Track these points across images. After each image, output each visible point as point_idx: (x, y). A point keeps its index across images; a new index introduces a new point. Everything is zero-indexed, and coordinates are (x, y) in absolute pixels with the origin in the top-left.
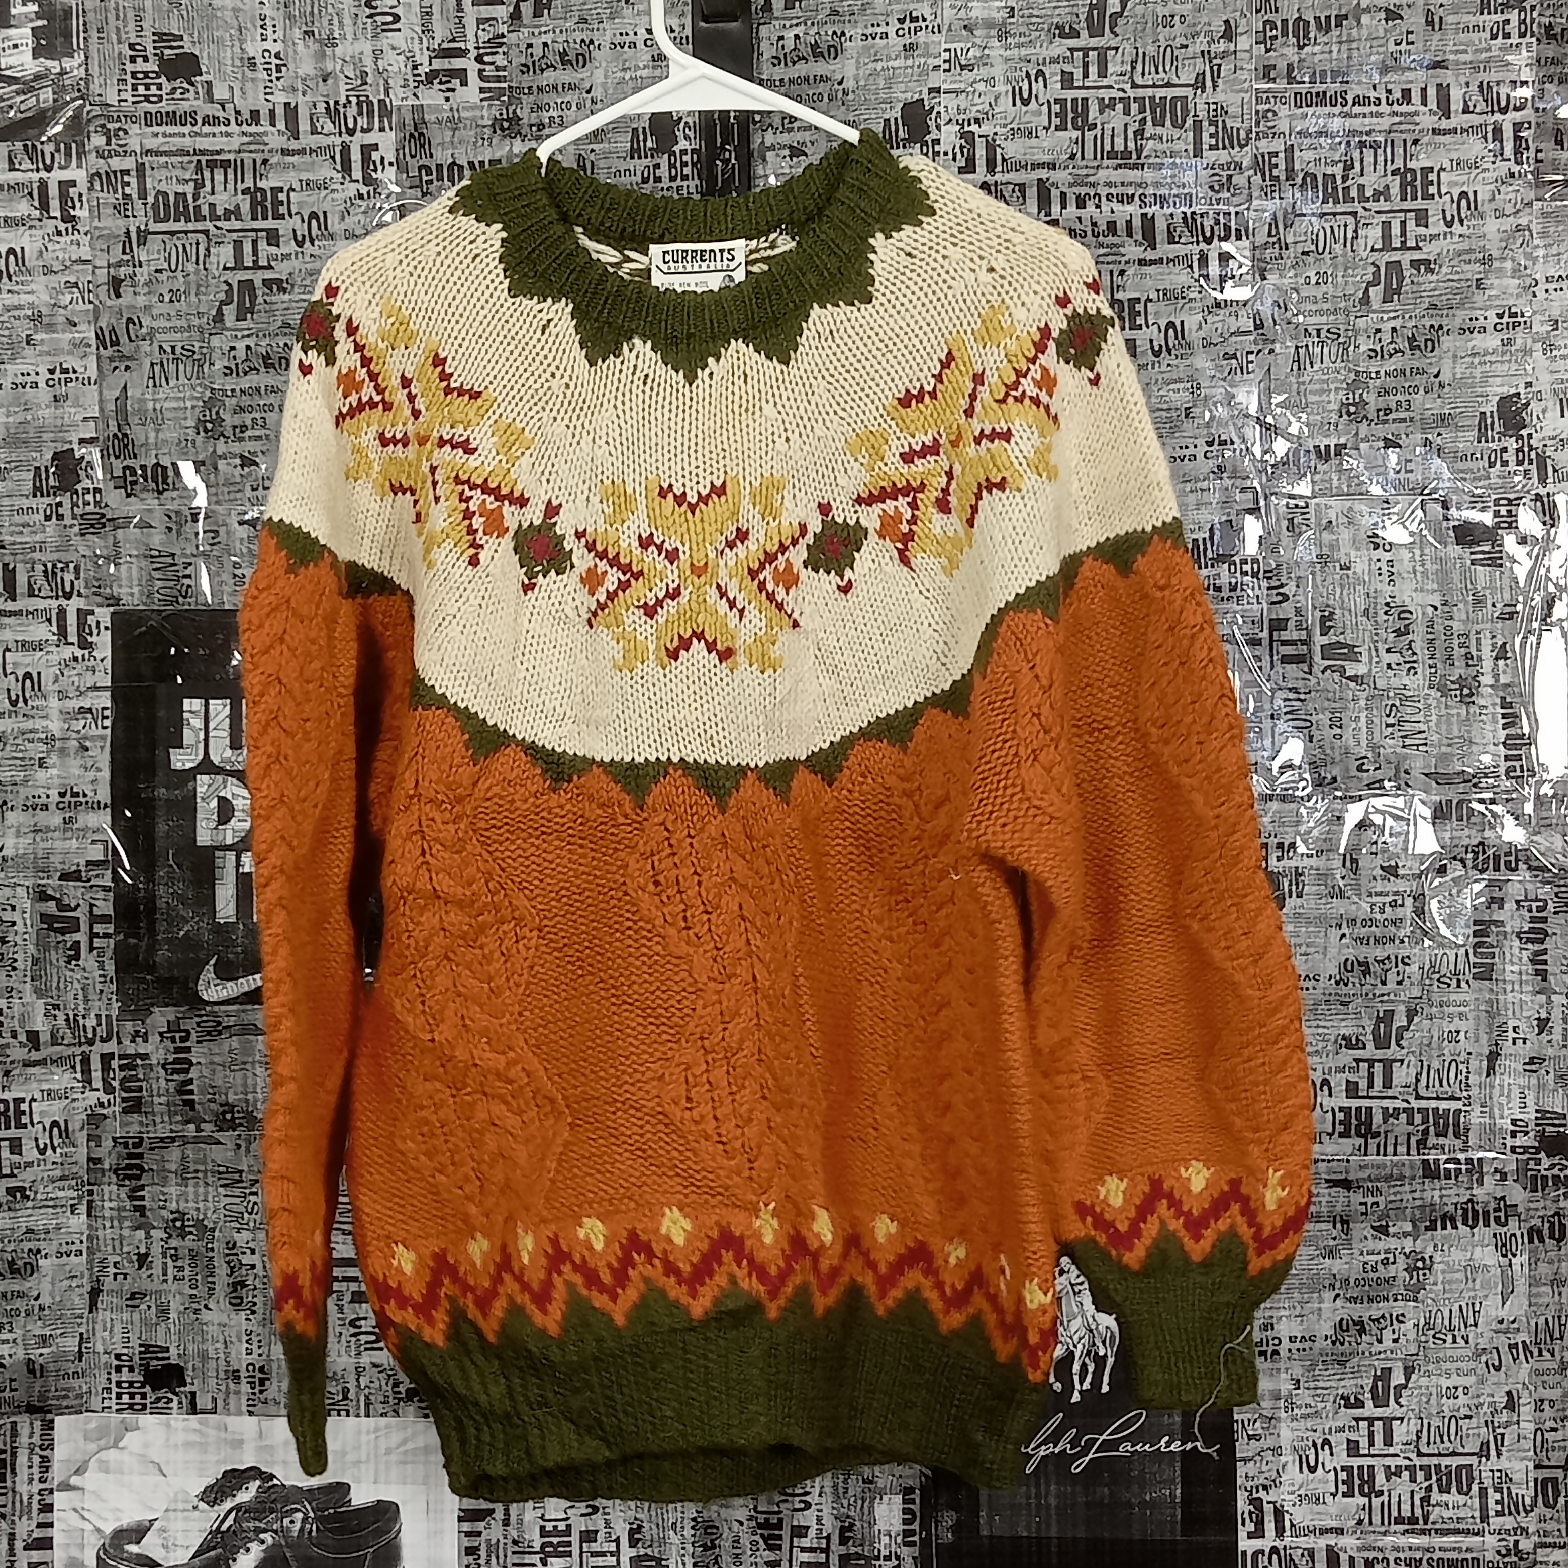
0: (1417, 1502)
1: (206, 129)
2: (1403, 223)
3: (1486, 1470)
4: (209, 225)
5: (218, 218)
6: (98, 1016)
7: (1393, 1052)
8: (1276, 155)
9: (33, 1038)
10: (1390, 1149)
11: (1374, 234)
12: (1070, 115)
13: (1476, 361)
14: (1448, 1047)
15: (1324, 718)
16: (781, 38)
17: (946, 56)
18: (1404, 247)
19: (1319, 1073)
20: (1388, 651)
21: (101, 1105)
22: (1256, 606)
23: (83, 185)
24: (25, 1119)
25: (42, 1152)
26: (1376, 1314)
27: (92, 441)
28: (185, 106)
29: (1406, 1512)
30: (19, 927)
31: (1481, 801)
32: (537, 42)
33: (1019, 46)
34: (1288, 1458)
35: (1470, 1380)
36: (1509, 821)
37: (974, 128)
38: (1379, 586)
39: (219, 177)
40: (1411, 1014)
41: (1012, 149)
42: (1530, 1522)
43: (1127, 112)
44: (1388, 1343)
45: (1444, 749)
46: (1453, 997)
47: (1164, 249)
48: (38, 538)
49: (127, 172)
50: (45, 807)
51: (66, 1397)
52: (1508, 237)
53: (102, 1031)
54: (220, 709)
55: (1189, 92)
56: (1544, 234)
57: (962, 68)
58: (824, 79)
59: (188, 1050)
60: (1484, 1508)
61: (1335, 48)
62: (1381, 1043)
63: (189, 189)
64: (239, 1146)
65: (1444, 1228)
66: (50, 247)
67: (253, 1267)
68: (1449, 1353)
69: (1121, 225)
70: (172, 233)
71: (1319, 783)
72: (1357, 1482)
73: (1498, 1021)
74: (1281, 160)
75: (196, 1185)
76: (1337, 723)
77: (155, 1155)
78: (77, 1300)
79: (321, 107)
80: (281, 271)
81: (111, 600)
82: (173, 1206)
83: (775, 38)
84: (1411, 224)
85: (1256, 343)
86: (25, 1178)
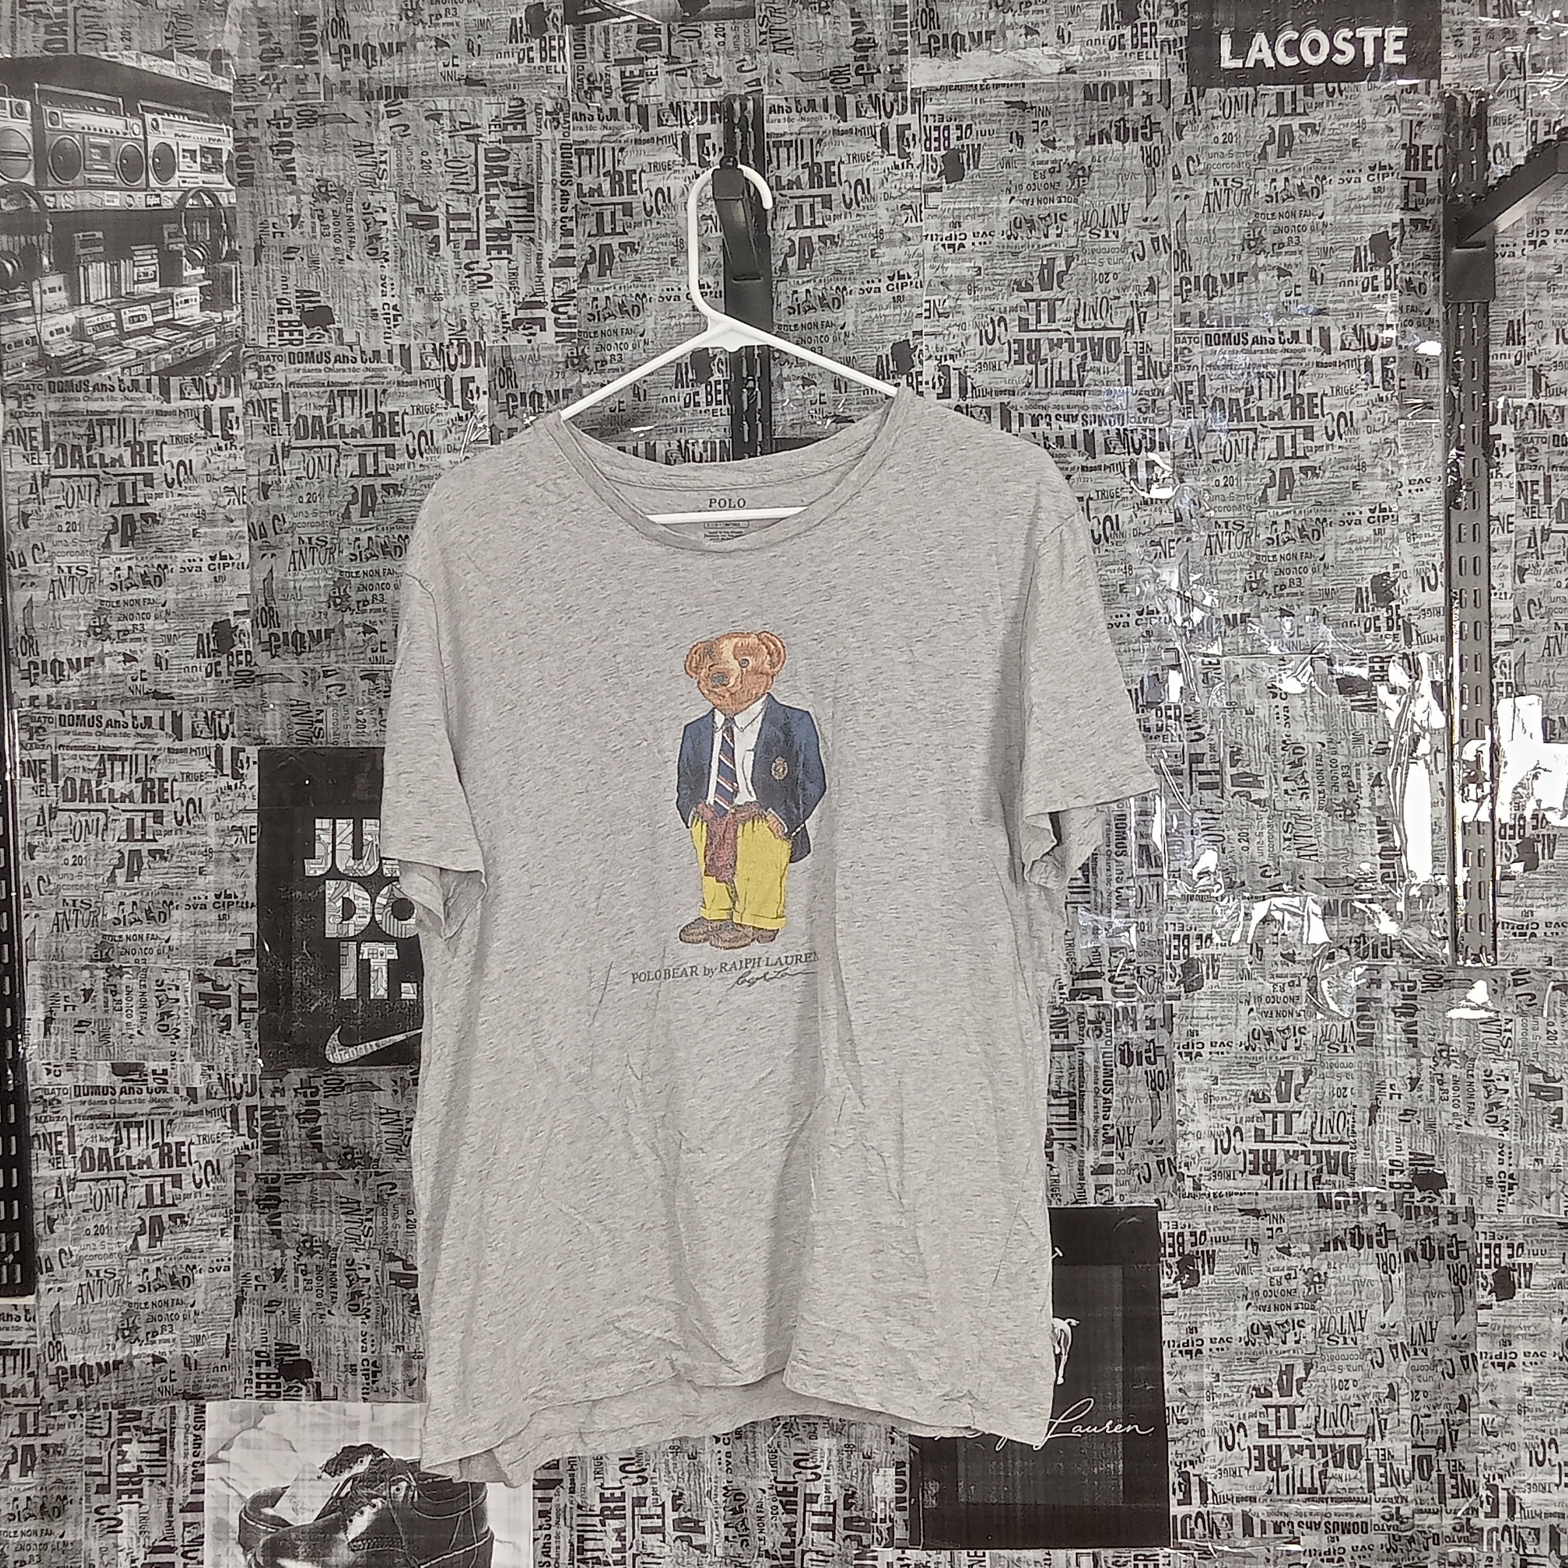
0: (1316, 1475)
1: (338, 366)
2: (1294, 437)
3: (1372, 1449)
5: (347, 436)
6: (245, 1076)
7: (1292, 1105)
8: (1191, 383)
9: (192, 1093)
10: (1291, 1184)
11: (1270, 446)
12: (1026, 353)
13: (1354, 547)
14: (1337, 1101)
15: (1234, 834)
16: (796, 292)
17: (926, 306)
18: (1294, 457)
19: (1233, 1121)
20: (1285, 779)
21: (247, 1147)
22: (1178, 744)
23: (239, 411)
24: (185, 1159)
25: (198, 1186)
26: (1281, 1320)
27: (244, 613)
28: (321, 348)
29: (1307, 1484)
30: (182, 1003)
31: (1362, 901)
32: (601, 296)
33: (985, 298)
34: (1210, 1438)
35: (1358, 1375)
36: (1384, 916)
37: (949, 362)
38: (1277, 727)
39: (348, 404)
40: (1307, 1074)
41: (980, 379)
42: (1409, 1492)
43: (1071, 349)
44: (1291, 1344)
45: (1332, 859)
46: (1341, 1060)
47: (1102, 458)
48: (200, 691)
49: (274, 400)
50: (204, 907)
51: (215, 1386)
52: (1378, 449)
53: (248, 1088)
54: (345, 827)
55: (1121, 334)
56: (1407, 447)
57: (940, 315)
58: (829, 325)
59: (317, 1103)
60: (1371, 1480)
61: (1238, 299)
62: (1283, 1098)
63: (324, 413)
64: (357, 1181)
65: (1336, 1249)
66: (213, 459)
67: (368, 1280)
68: (1341, 1352)
69: (1067, 439)
70: (309, 448)
71: (1231, 886)
72: (1267, 1458)
73: (1377, 1080)
74: (1195, 388)
75: (323, 1213)
76: (1244, 837)
77: (290, 1188)
78: (225, 1307)
79: (429, 348)
80: (397, 477)
81: (260, 740)
82: (304, 1230)
83: (790, 292)
84: (1300, 438)
85: (1176, 532)
86: (184, 1207)
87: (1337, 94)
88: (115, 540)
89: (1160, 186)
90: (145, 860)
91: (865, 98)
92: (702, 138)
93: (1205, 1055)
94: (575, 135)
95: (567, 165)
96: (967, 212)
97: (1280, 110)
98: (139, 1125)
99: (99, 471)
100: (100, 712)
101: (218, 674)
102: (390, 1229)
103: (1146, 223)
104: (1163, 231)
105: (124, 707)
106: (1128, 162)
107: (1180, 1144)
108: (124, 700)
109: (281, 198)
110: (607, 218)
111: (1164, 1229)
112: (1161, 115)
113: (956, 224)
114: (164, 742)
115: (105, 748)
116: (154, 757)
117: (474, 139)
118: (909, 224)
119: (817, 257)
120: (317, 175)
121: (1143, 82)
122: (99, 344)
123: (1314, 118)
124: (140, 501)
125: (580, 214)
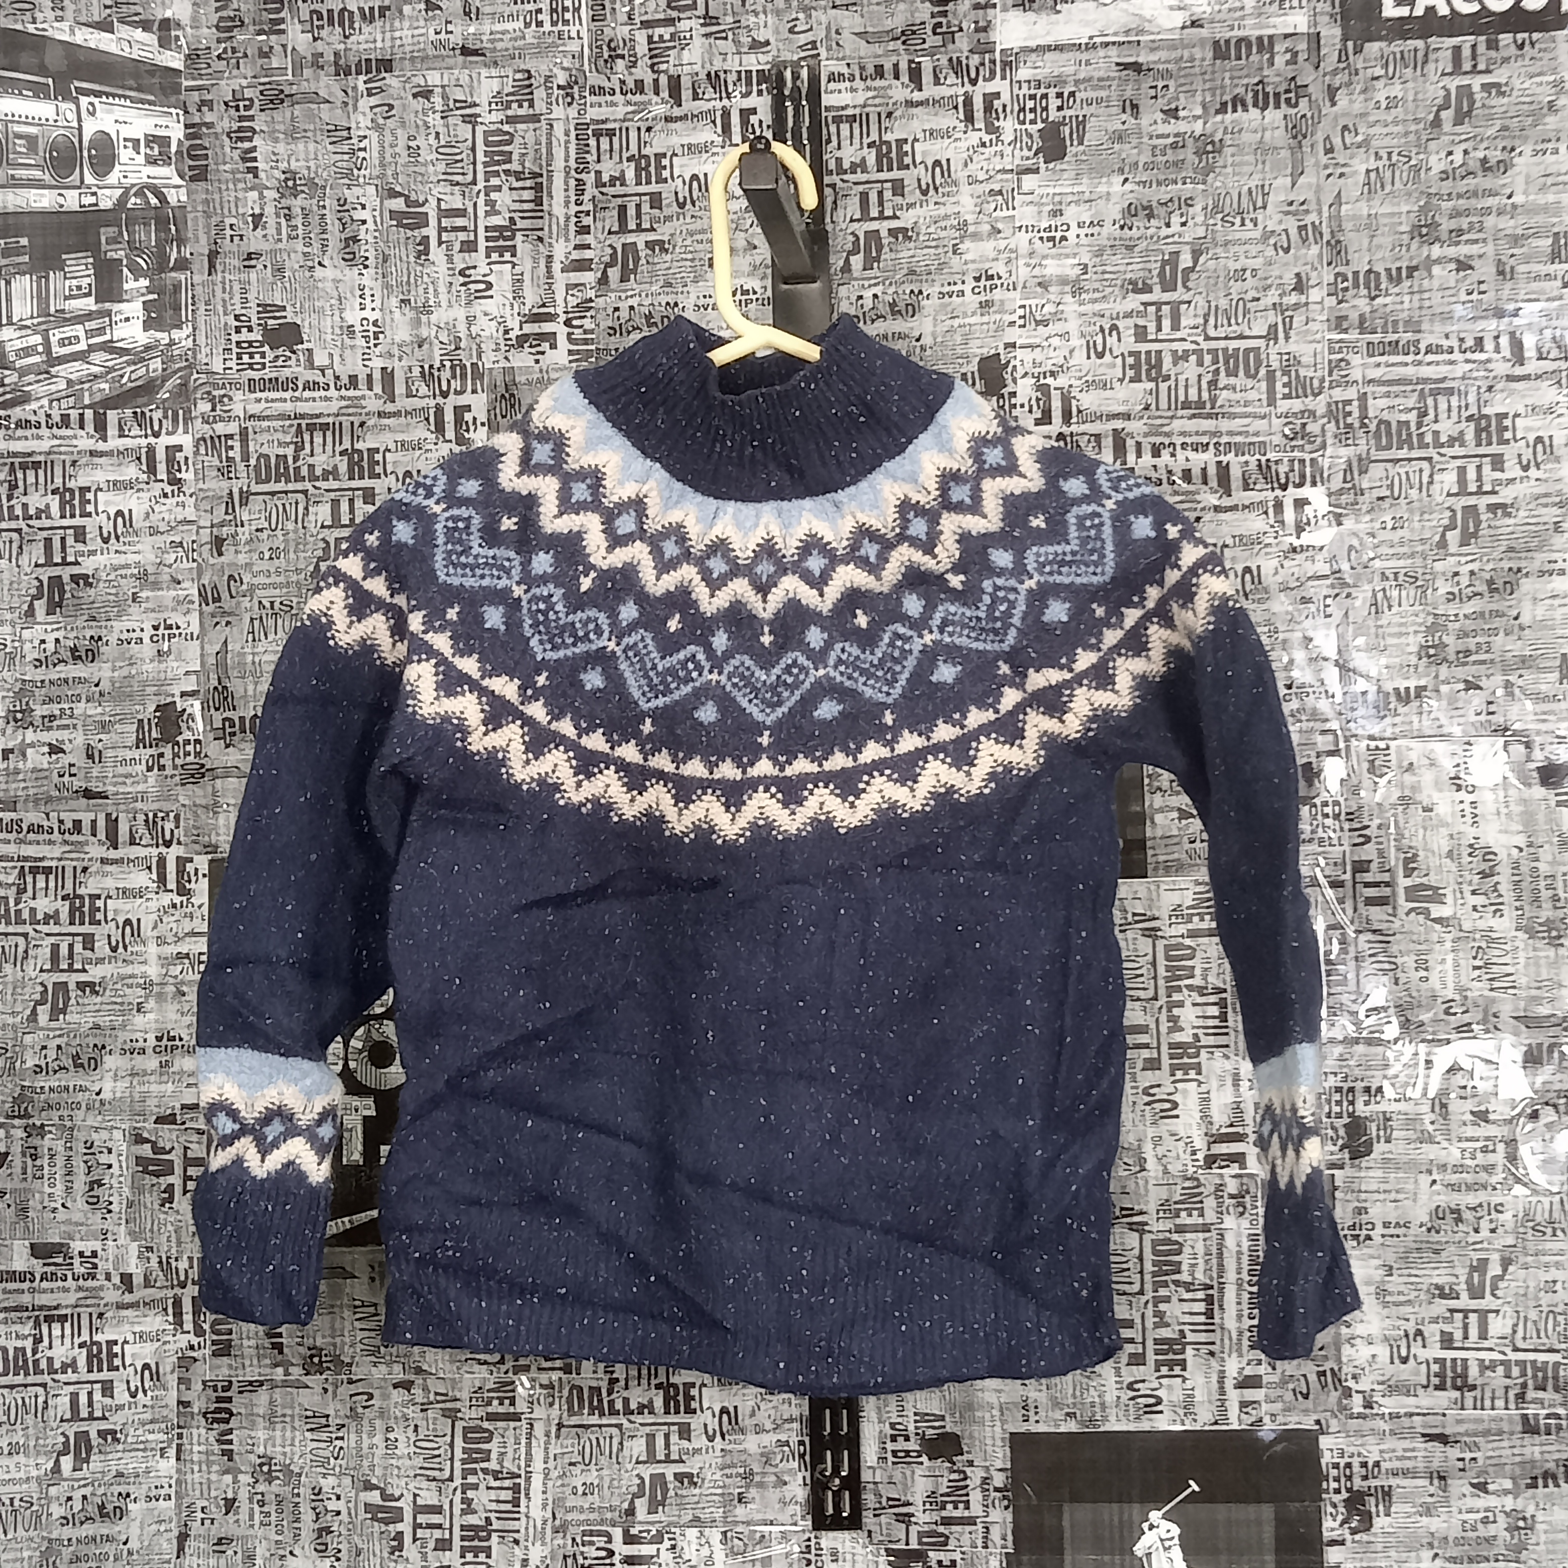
1: (307, 394)
2: (1479, 468)
4: (308, 485)
5: (317, 479)
6: (190, 1259)
7: (1488, 1302)
8: (1349, 402)
9: (127, 1280)
10: (1487, 1403)
11: (1449, 480)
12: (1144, 368)
13: (1557, 602)
14: (1545, 1298)
15: (1409, 961)
16: (860, 297)
17: (1021, 312)
18: (1480, 492)
19: (1412, 1322)
20: (1474, 893)
21: (192, 1348)
22: (1338, 848)
23: (189, 450)
24: (117, 1362)
25: (134, 1395)
27: (193, 694)
28: (287, 373)
30: (115, 1170)
32: (624, 305)
33: (1093, 301)
37: (1049, 381)
38: (1462, 828)
39: (318, 440)
40: (1506, 1263)
41: (1088, 401)
43: (1200, 363)
45: (1534, 992)
46: (1549, 1246)
48: (141, 788)
49: (230, 437)
50: (143, 1051)
53: (194, 1274)
55: (1261, 343)
57: (1038, 323)
58: (901, 337)
61: (1407, 298)
62: (1476, 1293)
63: (290, 451)
64: (326, 1390)
65: (1546, 1486)
66: (157, 508)
67: (338, 1513)
69: (1196, 472)
70: (273, 494)
71: (1405, 1024)
74: (1354, 408)
75: (284, 1429)
76: (1423, 965)
77: (244, 1399)
78: (165, 1545)
79: (416, 371)
81: (209, 848)
82: (261, 1450)
83: (853, 299)
84: (1487, 469)
85: (1333, 586)
86: (116, 1421)
87: (1527, 47)
88: (40, 606)
89: (1309, 162)
90: (72, 995)
91: (944, 61)
92: (746, 114)
93: (1378, 1240)
94: (593, 113)
95: (583, 148)
96: (1070, 198)
97: (1457, 68)
98: (63, 1319)
99: (22, 524)
100: (22, 815)
101: (162, 768)
102: (365, 1450)
103: (1292, 208)
104: (1313, 217)
105: (49, 808)
106: (1268, 134)
107: (1346, 1350)
108: (49, 800)
109: (240, 195)
110: (631, 212)
111: (1327, 1459)
112: (1308, 76)
113: (1056, 213)
114: (96, 851)
115: (26, 859)
116: (85, 870)
117: (472, 120)
118: (998, 213)
119: (886, 255)
120: (283, 165)
121: (1286, 36)
122: (23, 372)
123: (1499, 76)
124: (70, 559)
125: (599, 208)
